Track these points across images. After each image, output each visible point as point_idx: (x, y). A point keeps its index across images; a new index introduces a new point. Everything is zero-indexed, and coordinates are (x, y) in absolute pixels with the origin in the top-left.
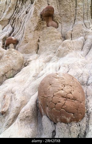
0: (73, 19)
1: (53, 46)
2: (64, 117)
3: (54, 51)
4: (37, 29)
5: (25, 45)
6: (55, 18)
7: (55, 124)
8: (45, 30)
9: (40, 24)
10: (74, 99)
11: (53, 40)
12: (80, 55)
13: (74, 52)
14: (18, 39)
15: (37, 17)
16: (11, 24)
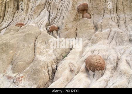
0: (102, 12)
1: (87, 34)
2: (97, 68)
3: (89, 38)
4: (75, 20)
5: (66, 32)
6: (89, 11)
7: (94, 72)
8: (81, 21)
9: (77, 16)
10: (101, 63)
11: (88, 30)
12: (106, 43)
13: (102, 40)
14: (59, 26)
15: (75, 11)
16: (47, 8)
